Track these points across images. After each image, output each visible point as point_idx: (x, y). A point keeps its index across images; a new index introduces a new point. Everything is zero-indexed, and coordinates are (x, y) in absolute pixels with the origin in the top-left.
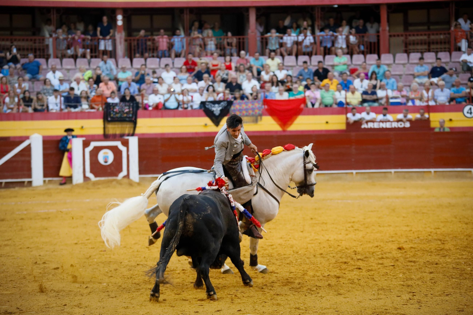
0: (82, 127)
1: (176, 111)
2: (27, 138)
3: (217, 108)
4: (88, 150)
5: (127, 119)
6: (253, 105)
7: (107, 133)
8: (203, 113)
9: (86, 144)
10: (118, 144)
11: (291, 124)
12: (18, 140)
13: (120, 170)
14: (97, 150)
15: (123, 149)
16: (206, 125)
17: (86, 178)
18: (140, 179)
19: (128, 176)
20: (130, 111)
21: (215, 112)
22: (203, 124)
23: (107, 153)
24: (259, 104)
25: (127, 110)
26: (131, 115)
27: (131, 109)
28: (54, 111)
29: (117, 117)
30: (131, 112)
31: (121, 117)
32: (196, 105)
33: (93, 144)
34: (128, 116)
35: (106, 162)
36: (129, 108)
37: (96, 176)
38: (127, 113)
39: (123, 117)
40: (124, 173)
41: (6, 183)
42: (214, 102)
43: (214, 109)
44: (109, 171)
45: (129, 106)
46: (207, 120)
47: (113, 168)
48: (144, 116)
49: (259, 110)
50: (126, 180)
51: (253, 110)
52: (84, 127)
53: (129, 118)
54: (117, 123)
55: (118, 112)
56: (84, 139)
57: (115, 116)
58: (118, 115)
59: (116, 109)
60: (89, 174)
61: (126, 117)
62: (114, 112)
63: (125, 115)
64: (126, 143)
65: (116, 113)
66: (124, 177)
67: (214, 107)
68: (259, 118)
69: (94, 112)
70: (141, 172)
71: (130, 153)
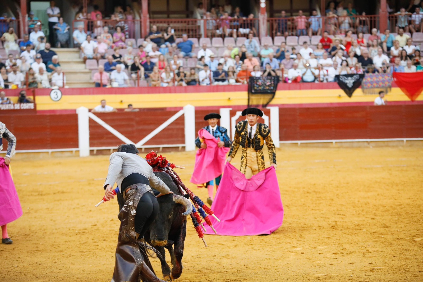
0: (229, 99)
1: (313, 83)
2: (181, 108)
3: (350, 81)
4: (235, 118)
5: (269, 91)
6: (383, 77)
7: (251, 103)
8: (337, 85)
9: (232, 114)
11: (418, 95)
12: (173, 110)
15: (266, 118)
16: (340, 96)
18: (280, 144)
20: (271, 84)
21: (348, 85)
22: (337, 95)
24: (388, 77)
25: (269, 83)
26: (272, 88)
27: (272, 82)
28: (205, 84)
29: (260, 90)
30: (273, 85)
31: (264, 90)
32: (331, 78)
34: (270, 88)
36: (271, 82)
38: (269, 86)
39: (265, 89)
41: (163, 148)
42: (347, 76)
43: (347, 82)
45: (271, 80)
46: (341, 92)
48: (284, 89)
49: (389, 82)
51: (383, 82)
52: (231, 98)
53: (271, 90)
54: (260, 95)
55: (261, 85)
56: (231, 109)
57: (258, 89)
58: (261, 88)
59: (259, 82)
61: (268, 89)
62: (257, 84)
63: (267, 88)
64: (268, 113)
65: (260, 86)
67: (347, 80)
68: (389, 89)
69: (239, 85)
70: (281, 139)
71: (271, 122)
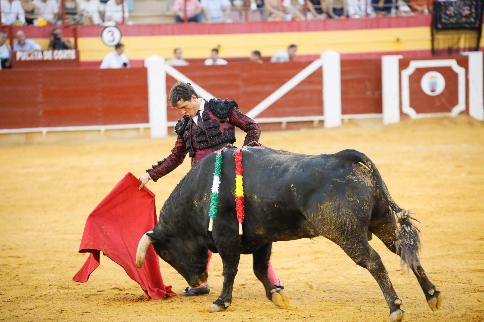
0: (398, 40)
2: (317, 57)
4: (407, 73)
5: (467, 26)
7: (436, 47)
9: (403, 65)
10: (452, 63)
12: (304, 60)
13: (455, 102)
14: (420, 72)
15: (460, 71)
17: (402, 114)
19: (466, 111)
20: (471, 14)
23: (435, 77)
25: (467, 12)
26: (473, 20)
27: (473, 10)
28: (357, 17)
29: (452, 23)
30: (474, 15)
31: (457, 23)
33: (414, 65)
34: (468, 20)
35: (433, 91)
36: (470, 10)
37: (418, 111)
38: (467, 16)
39: (460, 22)
40: (461, 106)
41: (288, 123)
44: (438, 104)
45: (470, 6)
47: (444, 100)
50: (464, 118)
52: (402, 39)
53: (470, 23)
54: (450, 32)
55: (452, 14)
56: (401, 57)
57: (448, 22)
58: (453, 20)
59: (449, 10)
60: (408, 110)
61: (466, 23)
62: (446, 14)
63: (464, 20)
64: (464, 63)
65: (451, 16)
66: (462, 113)
69: (417, 17)
71: (471, 77)
